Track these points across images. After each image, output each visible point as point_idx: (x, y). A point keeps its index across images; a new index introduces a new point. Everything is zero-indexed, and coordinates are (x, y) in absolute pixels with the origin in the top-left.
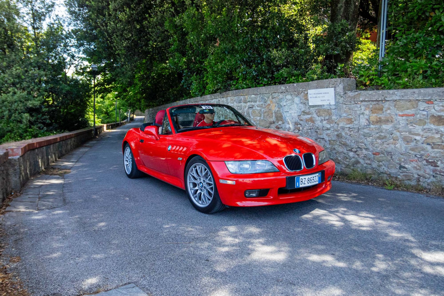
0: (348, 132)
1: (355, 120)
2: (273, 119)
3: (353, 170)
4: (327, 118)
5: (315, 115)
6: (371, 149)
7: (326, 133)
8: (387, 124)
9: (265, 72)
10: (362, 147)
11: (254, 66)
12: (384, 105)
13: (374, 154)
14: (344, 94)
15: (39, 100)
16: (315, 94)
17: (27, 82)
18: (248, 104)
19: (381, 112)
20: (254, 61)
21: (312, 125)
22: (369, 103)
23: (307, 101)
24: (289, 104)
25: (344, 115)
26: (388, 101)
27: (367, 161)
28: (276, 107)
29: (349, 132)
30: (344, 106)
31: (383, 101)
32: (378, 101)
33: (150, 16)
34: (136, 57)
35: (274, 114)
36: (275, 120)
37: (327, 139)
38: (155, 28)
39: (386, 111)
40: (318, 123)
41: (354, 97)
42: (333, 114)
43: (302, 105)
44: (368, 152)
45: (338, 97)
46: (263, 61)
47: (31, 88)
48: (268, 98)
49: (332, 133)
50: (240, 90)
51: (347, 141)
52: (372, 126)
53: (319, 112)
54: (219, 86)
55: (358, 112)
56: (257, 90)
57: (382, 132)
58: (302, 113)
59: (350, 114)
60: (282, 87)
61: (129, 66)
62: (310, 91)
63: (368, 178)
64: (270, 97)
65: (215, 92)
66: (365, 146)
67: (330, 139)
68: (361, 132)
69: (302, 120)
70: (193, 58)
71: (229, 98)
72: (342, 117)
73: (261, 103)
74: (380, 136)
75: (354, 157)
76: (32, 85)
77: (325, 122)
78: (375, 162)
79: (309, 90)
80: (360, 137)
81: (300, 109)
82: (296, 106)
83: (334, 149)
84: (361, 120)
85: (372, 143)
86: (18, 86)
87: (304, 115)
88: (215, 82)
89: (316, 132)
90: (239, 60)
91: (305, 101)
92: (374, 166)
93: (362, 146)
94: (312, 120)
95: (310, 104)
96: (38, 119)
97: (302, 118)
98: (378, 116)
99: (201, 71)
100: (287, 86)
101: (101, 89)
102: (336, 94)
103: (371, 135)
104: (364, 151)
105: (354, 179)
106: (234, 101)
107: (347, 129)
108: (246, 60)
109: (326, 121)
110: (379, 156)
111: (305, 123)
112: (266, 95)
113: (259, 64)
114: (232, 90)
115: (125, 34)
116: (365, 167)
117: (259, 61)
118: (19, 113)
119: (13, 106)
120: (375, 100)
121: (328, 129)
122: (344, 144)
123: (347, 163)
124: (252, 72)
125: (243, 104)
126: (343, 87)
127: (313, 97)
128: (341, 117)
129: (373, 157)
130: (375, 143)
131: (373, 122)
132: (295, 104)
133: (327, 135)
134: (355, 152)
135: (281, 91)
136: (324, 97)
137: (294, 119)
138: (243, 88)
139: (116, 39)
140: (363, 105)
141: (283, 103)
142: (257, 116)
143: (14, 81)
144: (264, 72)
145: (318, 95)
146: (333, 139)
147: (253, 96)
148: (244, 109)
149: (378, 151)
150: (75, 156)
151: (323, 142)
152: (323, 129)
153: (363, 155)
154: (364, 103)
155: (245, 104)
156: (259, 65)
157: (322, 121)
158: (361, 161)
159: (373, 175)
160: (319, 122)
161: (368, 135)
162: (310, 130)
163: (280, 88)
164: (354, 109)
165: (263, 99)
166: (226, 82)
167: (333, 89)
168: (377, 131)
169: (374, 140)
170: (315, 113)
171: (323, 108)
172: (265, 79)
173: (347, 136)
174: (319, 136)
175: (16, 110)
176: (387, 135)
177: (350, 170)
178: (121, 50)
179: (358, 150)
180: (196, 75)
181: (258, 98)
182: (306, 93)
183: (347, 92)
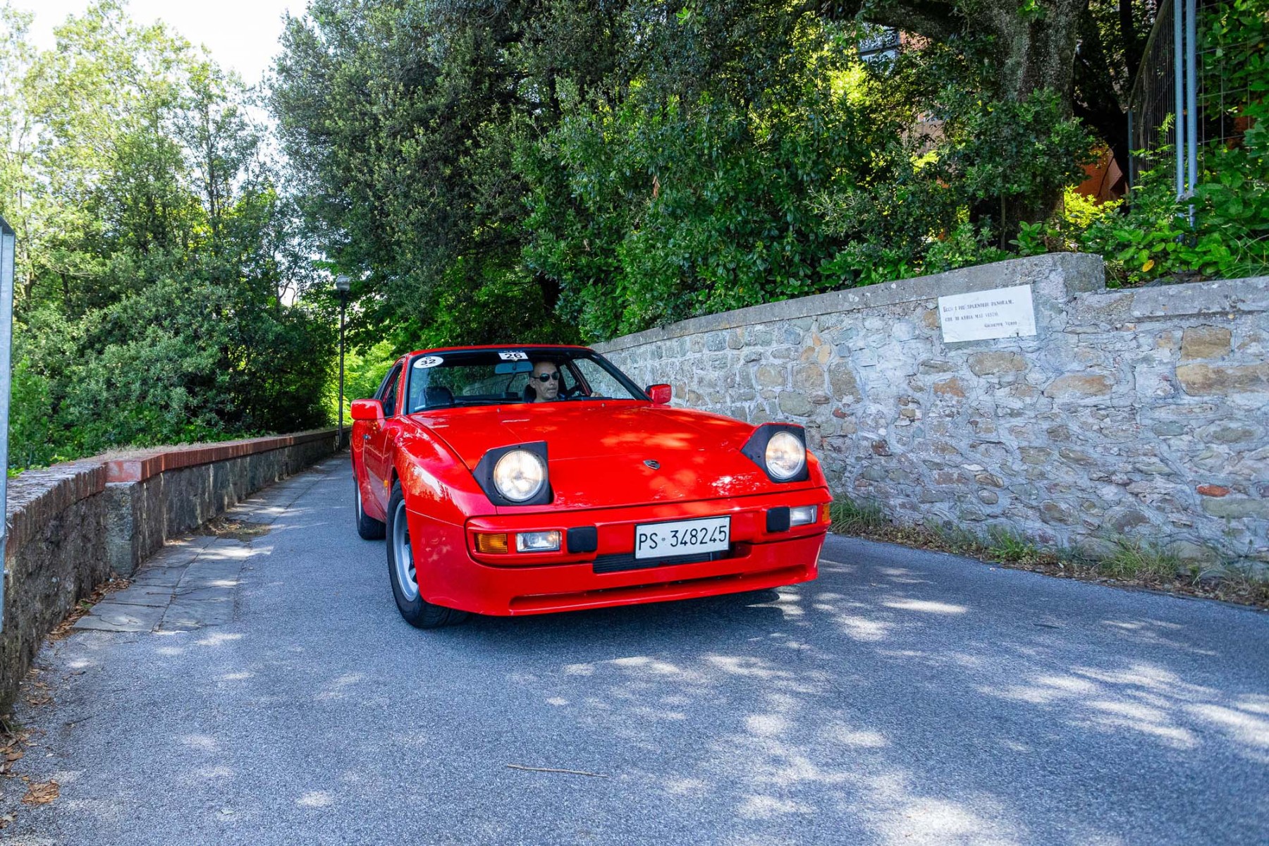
0: (1091, 420)
1: (1118, 382)
2: (826, 389)
3: (1118, 543)
4: (1010, 378)
5: (965, 373)
6: (1190, 476)
7: (1007, 425)
8: (1252, 391)
9: (792, 260)
10: (1152, 468)
11: (760, 244)
12: (1231, 326)
13: (1202, 492)
14: (1070, 302)
15: (211, 356)
16: (962, 308)
17: (184, 313)
18: (746, 350)
19: (1221, 351)
20: (756, 234)
21: (958, 401)
22: (1169, 324)
23: (938, 332)
24: (874, 344)
25: (1075, 366)
26: (1250, 312)
27: (1174, 517)
28: (832, 356)
29: (1096, 421)
30: (1073, 339)
31: (1227, 314)
32: (1208, 314)
33: (477, 145)
34: (441, 250)
35: (826, 377)
36: (830, 394)
37: (1012, 442)
38: (487, 174)
39: (1243, 346)
40: (978, 395)
41: (1108, 309)
42: (1031, 365)
43: (919, 345)
44: (1179, 486)
45: (1047, 313)
46: (787, 229)
47: (194, 327)
48: (808, 330)
49: (1030, 426)
50: (720, 314)
51: (1091, 450)
52: (1186, 399)
53: (980, 362)
54: (658, 307)
55: (1127, 356)
56: (772, 309)
57: (1231, 417)
58: (921, 368)
59: (1095, 362)
60: (851, 296)
61: (423, 272)
62: (943, 302)
63: (1182, 572)
64: (814, 328)
65: (647, 324)
66: (1162, 465)
67: (1024, 444)
68: (1144, 420)
69: (921, 389)
70: (585, 243)
71: (687, 338)
72: (1067, 374)
73: (785, 346)
74: (1223, 430)
75: (1119, 503)
76: (198, 322)
77: (1001, 393)
78: (1211, 520)
79: (940, 299)
80: (1140, 436)
81: (914, 357)
82: (898, 348)
83: (1042, 475)
84: (1140, 381)
85: (1192, 455)
86: (166, 323)
87: (927, 373)
88: (648, 296)
89: (971, 423)
90: (714, 228)
91: (928, 332)
92: (1205, 532)
93: (1149, 464)
94: (956, 388)
95: (948, 339)
96: (206, 401)
97: (920, 384)
98: (1211, 366)
99: (607, 273)
100: (867, 291)
101: (357, 334)
102: (1039, 302)
103: (1186, 429)
104: (1160, 482)
105: (1129, 572)
106: (703, 345)
107: (1089, 409)
108: (736, 228)
109: (1007, 389)
110: (1227, 497)
111: (932, 397)
112: (799, 322)
113: (773, 239)
114: (694, 317)
115: (415, 191)
116: (1170, 536)
117: (775, 233)
118: (166, 388)
119: (152, 370)
120: (1195, 312)
121: (1014, 414)
122: (1077, 461)
123: (1096, 521)
124: (755, 262)
125: (729, 353)
126: (1065, 281)
127: (957, 318)
128: (1062, 373)
129: (1198, 502)
130: (1205, 454)
131: (1191, 385)
132: (894, 342)
133: (1011, 430)
134: (1125, 485)
135: (847, 306)
136: (996, 314)
137: (894, 388)
138: (728, 309)
139: (392, 205)
140: (1148, 332)
141: (856, 342)
142: (775, 383)
143: (158, 310)
144: (790, 262)
145: (974, 312)
146: (1037, 445)
147: (759, 327)
148: (732, 365)
149: (1220, 483)
150: (286, 492)
151: (998, 453)
152: (996, 415)
153: (1156, 496)
154: (1147, 326)
155: (736, 352)
156: (775, 243)
157: (990, 389)
158: (1148, 513)
159: (1203, 565)
160: (981, 392)
161: (1174, 427)
162: (948, 419)
163: (845, 299)
164: (1110, 348)
165: (791, 333)
166: (678, 296)
167: (1027, 288)
168: (1211, 415)
169: (1202, 446)
170: (965, 366)
171: (994, 348)
172: (792, 281)
173: (1089, 434)
174: (983, 436)
175: (159, 379)
176: (1253, 428)
177: (1112, 546)
178: (405, 233)
179: (1137, 477)
180: (595, 284)
181: (776, 333)
182: (931, 306)
183: (1077, 294)
